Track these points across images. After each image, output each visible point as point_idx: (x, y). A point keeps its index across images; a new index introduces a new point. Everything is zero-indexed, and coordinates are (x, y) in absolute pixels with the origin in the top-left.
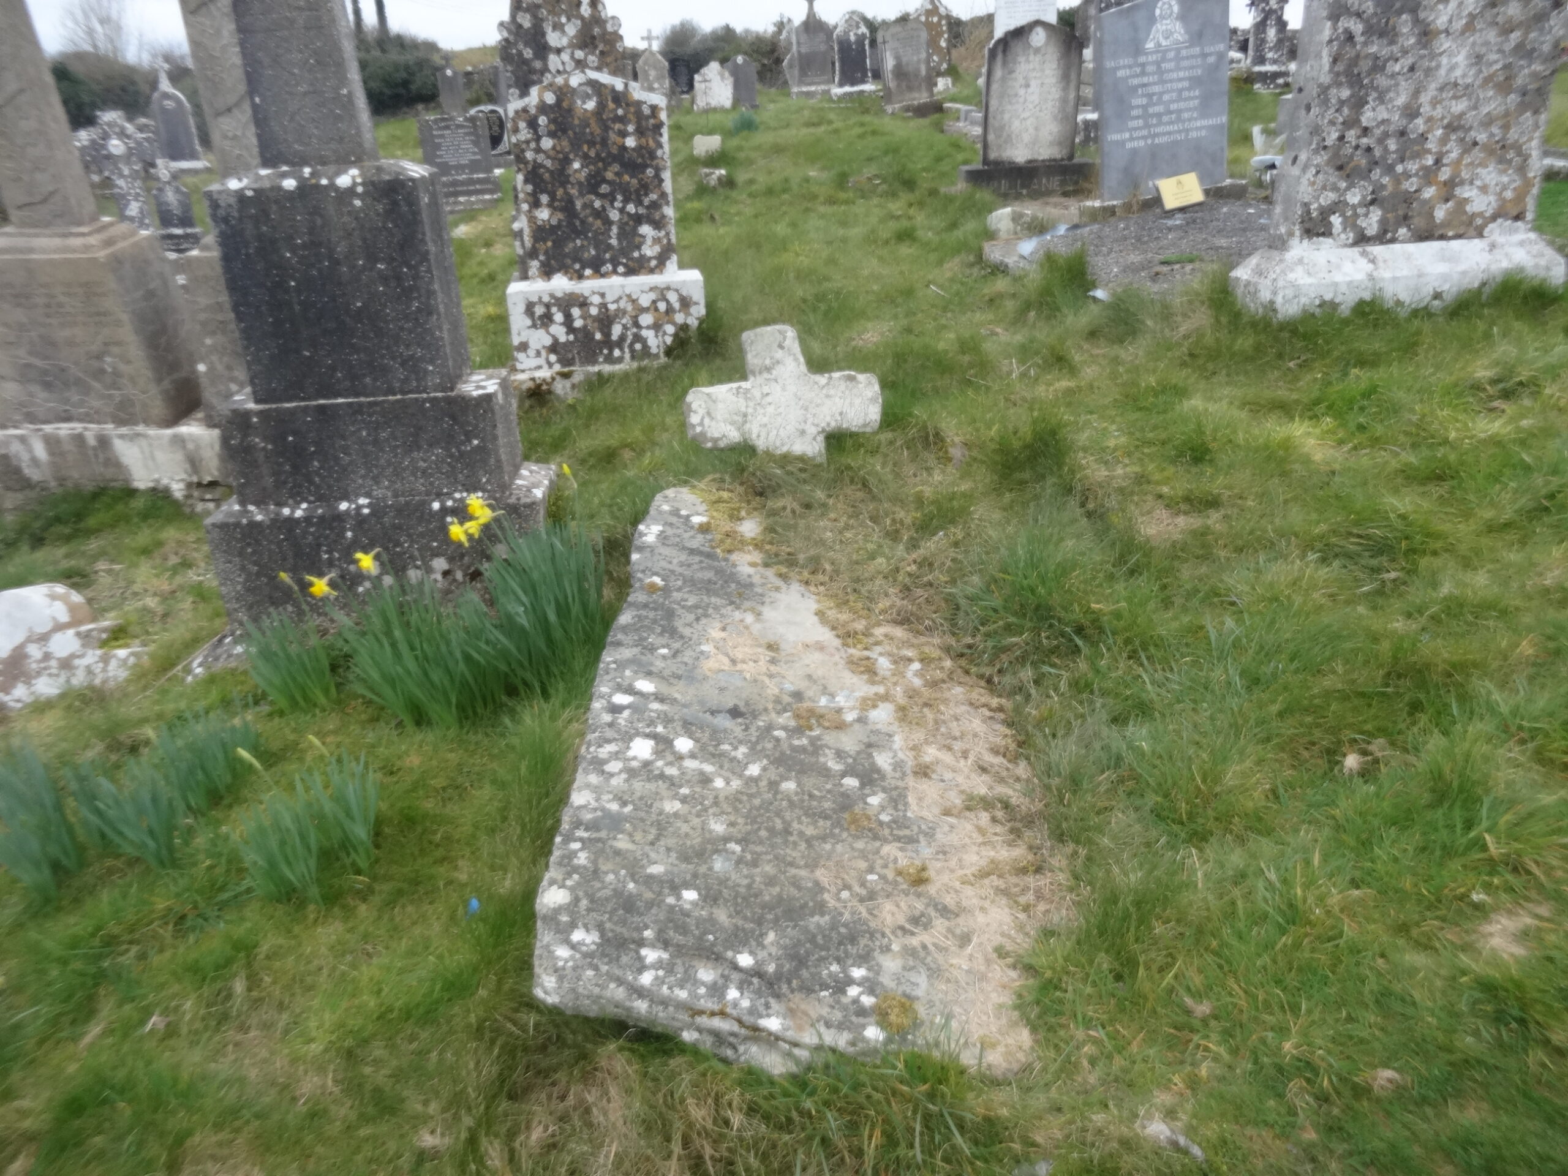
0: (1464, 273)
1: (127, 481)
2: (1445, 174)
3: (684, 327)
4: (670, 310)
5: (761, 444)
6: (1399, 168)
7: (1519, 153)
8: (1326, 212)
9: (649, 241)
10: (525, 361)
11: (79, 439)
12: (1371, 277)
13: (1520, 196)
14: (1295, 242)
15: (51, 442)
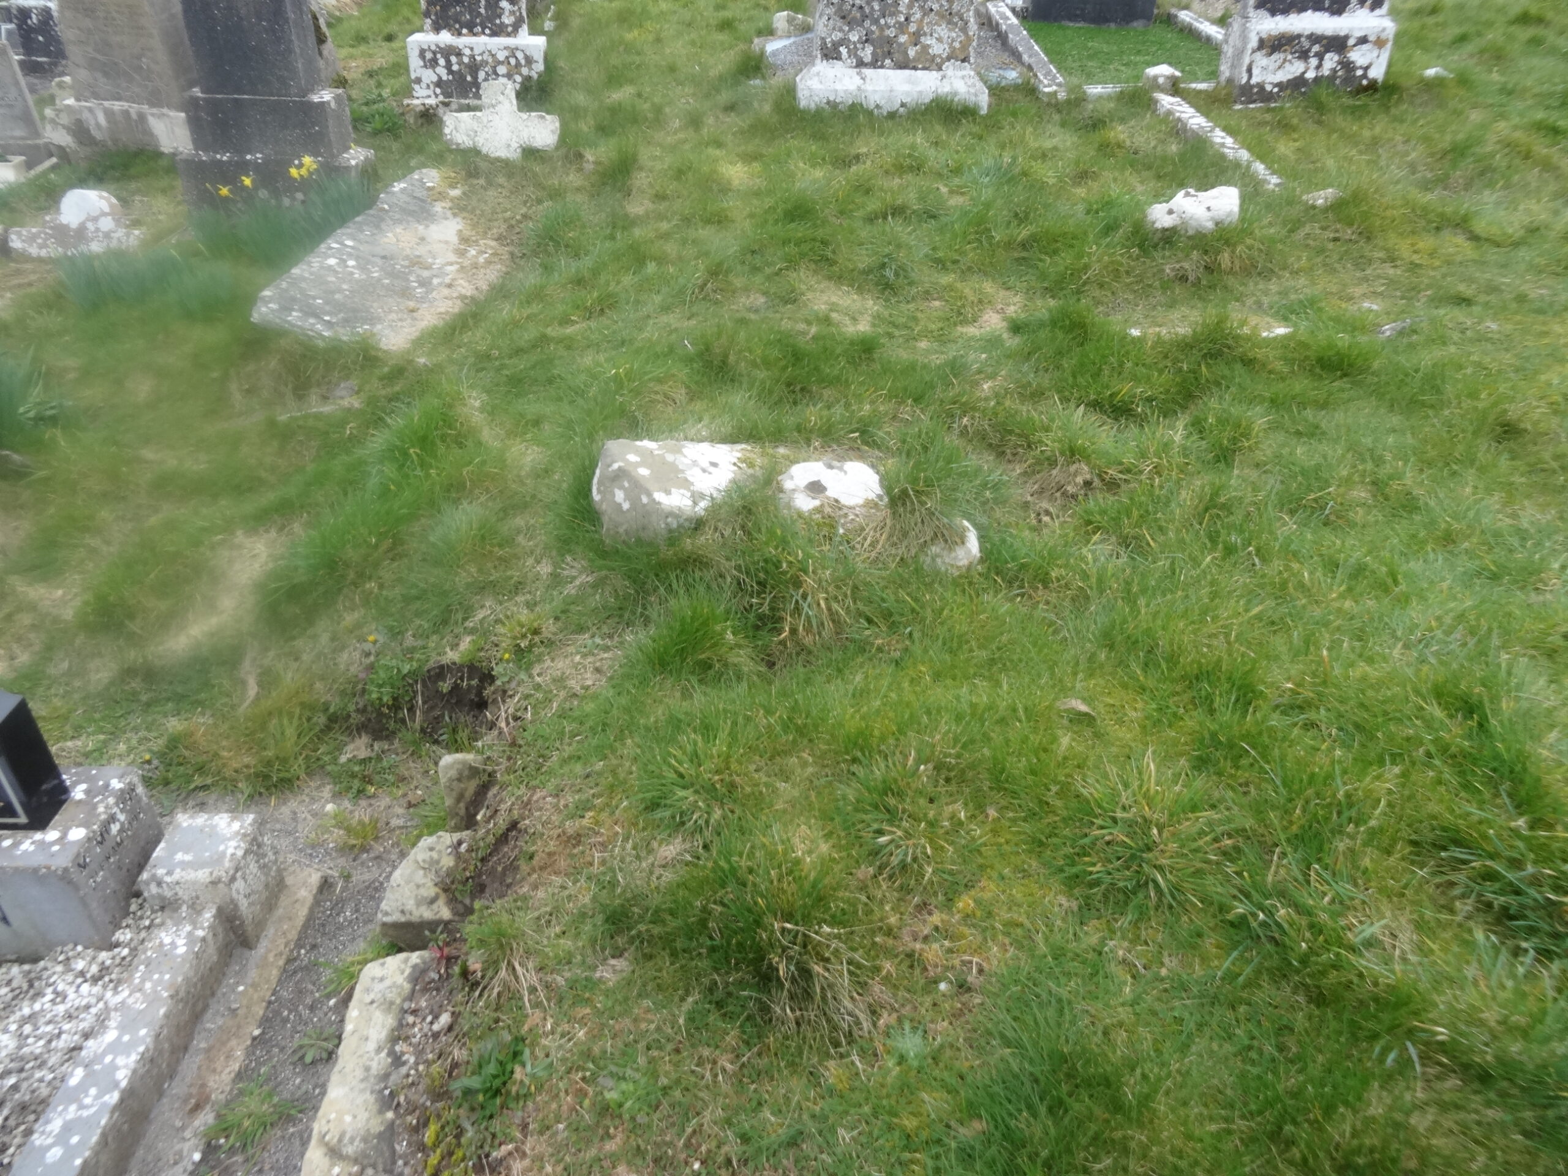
0: (920, 92)
1: (157, 146)
2: (912, 28)
3: (528, 78)
4: (518, 65)
5: (484, 150)
6: (882, 21)
7: (962, 19)
8: (836, 45)
9: (507, 13)
10: (420, 91)
11: (126, 113)
12: (859, 89)
13: (965, 46)
14: (818, 61)
15: (109, 114)
